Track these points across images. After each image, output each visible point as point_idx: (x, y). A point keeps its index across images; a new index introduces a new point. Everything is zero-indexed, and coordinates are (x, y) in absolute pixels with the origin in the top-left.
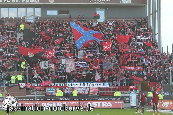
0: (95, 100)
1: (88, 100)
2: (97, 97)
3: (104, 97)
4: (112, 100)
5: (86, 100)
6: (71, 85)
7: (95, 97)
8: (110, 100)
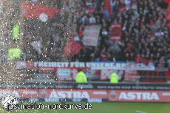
0: (131, 90)
1: (121, 89)
2: (135, 85)
3: (146, 85)
4: (158, 90)
5: (118, 89)
6: (95, 66)
7: (132, 85)
8: (155, 90)
